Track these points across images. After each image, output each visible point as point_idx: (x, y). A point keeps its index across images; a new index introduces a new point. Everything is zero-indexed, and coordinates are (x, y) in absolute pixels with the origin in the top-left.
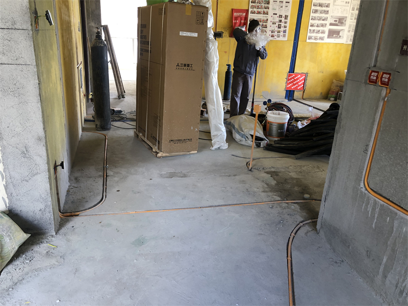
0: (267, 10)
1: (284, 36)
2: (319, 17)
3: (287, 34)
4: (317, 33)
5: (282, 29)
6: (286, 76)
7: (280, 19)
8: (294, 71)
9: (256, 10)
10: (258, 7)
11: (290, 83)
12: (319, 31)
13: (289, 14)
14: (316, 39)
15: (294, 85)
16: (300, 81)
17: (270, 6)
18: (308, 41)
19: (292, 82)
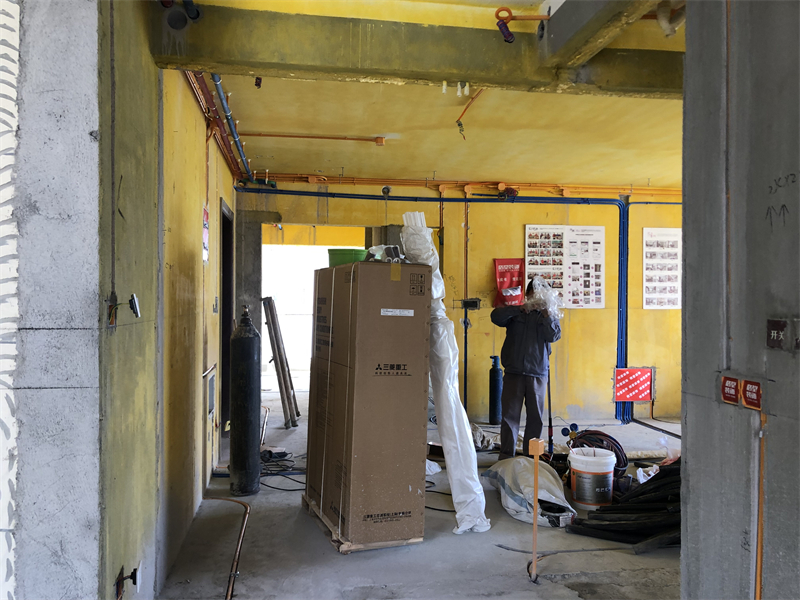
0: (560, 257)
1: (598, 300)
2: (660, 264)
3: (603, 296)
4: (661, 292)
5: (593, 288)
6: (611, 374)
7: (587, 271)
8: (626, 365)
9: (538, 258)
10: (542, 253)
11: (622, 387)
12: (665, 289)
13: (602, 262)
14: (661, 303)
15: (630, 391)
16: (643, 383)
17: (564, 250)
18: (646, 307)
19: (626, 385)
